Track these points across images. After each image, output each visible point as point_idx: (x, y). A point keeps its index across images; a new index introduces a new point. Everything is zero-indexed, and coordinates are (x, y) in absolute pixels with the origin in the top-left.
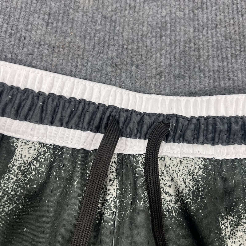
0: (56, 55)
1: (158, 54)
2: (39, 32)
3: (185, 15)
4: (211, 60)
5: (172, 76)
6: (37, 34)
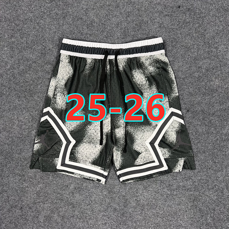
0: (91, 36)
1: (117, 33)
3: (124, 19)
4: (132, 32)
5: (121, 38)
6: (86, 31)
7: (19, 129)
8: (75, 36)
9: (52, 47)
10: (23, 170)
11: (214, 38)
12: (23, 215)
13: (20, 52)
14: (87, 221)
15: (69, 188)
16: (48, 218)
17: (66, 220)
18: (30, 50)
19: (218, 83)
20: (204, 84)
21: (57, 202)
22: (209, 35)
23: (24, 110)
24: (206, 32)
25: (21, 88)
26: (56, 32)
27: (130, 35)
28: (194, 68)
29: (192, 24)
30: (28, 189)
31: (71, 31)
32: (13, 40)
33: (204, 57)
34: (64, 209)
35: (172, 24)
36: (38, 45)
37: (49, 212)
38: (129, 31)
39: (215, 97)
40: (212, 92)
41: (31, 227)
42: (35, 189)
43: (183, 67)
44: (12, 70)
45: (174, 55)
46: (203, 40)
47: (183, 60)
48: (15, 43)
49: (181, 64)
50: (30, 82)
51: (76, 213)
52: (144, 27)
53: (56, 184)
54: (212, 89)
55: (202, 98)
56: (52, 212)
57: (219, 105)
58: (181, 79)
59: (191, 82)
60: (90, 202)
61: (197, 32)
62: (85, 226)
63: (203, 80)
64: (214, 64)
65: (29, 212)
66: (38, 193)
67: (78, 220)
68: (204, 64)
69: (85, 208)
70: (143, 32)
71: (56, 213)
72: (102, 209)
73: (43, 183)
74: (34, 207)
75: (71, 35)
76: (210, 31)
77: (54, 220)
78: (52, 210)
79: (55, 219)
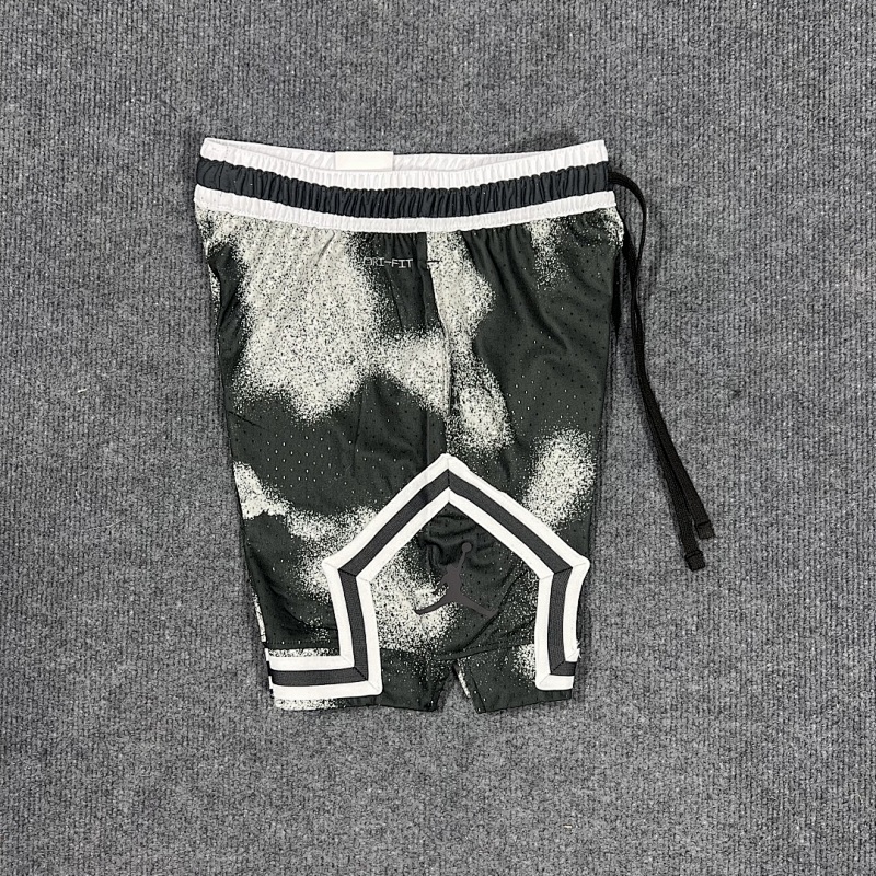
0: (359, 74)
1: (466, 64)
2: (339, 49)
3: (496, 11)
4: (524, 65)
5: (480, 86)
6: (337, 52)
7: (51, 433)
8: (293, 68)
9: (199, 108)
10: (58, 599)
11: (859, 105)
12: (51, 783)
13: (68, 123)
14: (308, 816)
15: (242, 681)
16: (152, 800)
17: (221, 809)
18: (110, 118)
19: (864, 287)
20: (806, 289)
21: (190, 735)
22: (838, 88)
23: (74, 359)
24: (827, 77)
25: (67, 269)
26: (217, 50)
27: (518, 75)
28: (770, 224)
29: (769, 42)
30: (77, 679)
31: (280, 49)
32: (42, 72)
33: (814, 180)
34: (216, 766)
35: (689, 40)
36: (143, 98)
37: (157, 774)
38: (516, 58)
39: (848, 343)
40: (840, 322)
41: (82, 830)
42: (103, 678)
43: (725, 214)
44: (33, 193)
45: (691, 164)
46: (811, 107)
47: (727, 185)
48: (49, 87)
49: (717, 202)
50: (102, 247)
51: (266, 782)
52: (577, 47)
53: (188, 662)
54: (837, 309)
55: (796, 345)
56: (169, 774)
57: (864, 376)
58: (714, 262)
59: (757, 277)
60: (324, 741)
61: (788, 76)
62: (301, 838)
63: (802, 271)
64: (853, 210)
65: (73, 768)
66: (115, 698)
67: (270, 812)
68: (814, 206)
69: (303, 763)
70: (571, 67)
71: (184, 779)
72: (370, 772)
73: (138, 658)
74: (95, 751)
75: (277, 65)
76: (843, 73)
77: (176, 808)
78: (168, 768)
79: (179, 805)
